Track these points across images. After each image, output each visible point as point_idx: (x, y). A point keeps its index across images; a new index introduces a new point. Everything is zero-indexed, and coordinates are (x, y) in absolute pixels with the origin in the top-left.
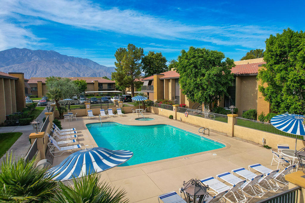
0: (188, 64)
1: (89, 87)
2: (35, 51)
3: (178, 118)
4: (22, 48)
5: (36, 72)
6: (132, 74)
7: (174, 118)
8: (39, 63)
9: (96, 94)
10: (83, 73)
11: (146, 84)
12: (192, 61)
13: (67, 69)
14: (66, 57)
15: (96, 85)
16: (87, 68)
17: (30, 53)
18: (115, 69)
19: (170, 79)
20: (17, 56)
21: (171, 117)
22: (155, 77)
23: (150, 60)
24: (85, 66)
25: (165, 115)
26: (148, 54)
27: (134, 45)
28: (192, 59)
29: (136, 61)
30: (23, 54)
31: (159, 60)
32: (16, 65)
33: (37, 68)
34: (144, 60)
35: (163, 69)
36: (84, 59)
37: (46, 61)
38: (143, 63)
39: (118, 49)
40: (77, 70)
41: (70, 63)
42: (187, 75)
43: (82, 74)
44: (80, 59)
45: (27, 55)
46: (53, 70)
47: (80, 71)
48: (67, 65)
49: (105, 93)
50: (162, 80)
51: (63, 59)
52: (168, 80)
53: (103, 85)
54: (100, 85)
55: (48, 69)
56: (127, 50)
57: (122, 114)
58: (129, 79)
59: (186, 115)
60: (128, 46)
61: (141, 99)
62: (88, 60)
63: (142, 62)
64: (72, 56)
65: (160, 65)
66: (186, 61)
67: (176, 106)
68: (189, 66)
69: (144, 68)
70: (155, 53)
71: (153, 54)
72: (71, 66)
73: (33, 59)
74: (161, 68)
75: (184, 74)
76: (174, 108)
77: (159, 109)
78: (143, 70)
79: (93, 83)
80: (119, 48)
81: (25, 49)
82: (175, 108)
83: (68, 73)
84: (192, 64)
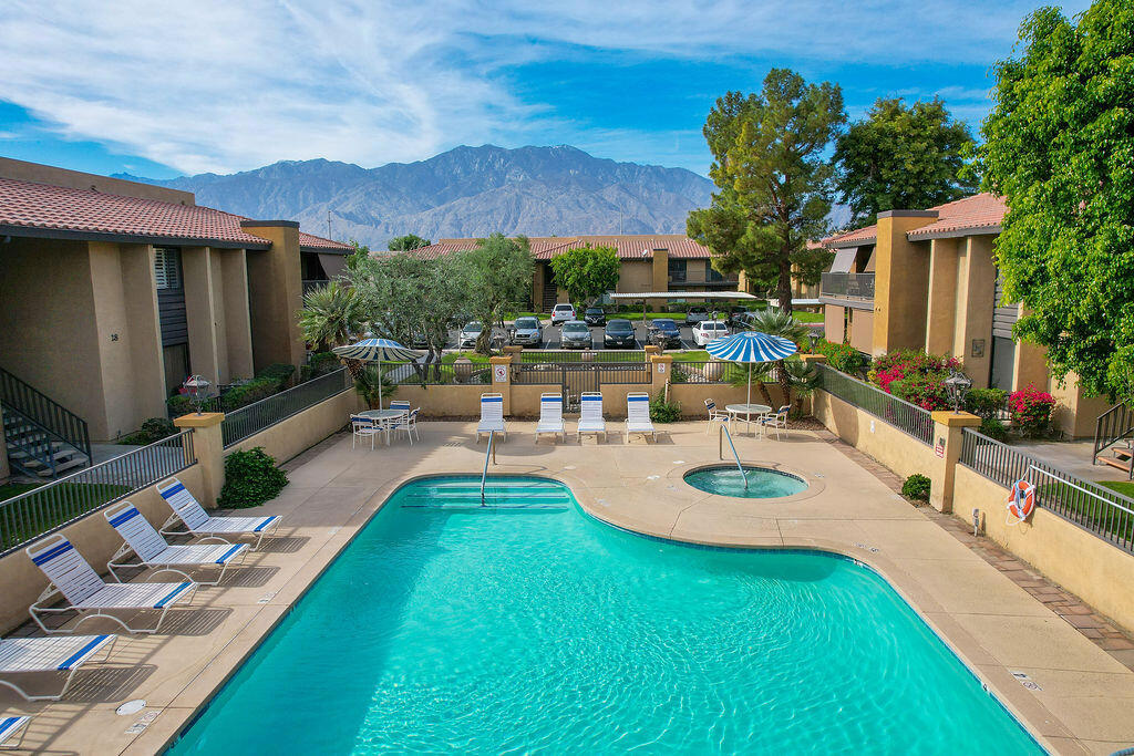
0: (1071, 109)
1: (632, 274)
2: (515, 152)
3: (964, 508)
4: (477, 144)
5: (516, 221)
6: (786, 216)
7: (937, 502)
8: (525, 190)
9: (656, 305)
10: (663, 220)
11: (844, 263)
12: (1110, 82)
13: (611, 207)
14: (608, 165)
15: (661, 270)
16: (678, 201)
17: (502, 160)
18: (714, 196)
19: (965, 238)
20: (467, 172)
21: (917, 490)
22: (884, 230)
23: (879, 140)
24: (671, 194)
25: (889, 459)
26: (872, 116)
27: (794, 72)
28: (1115, 64)
29: (808, 151)
30: (481, 164)
31: (925, 138)
32: (461, 200)
33: (519, 207)
34: (848, 148)
35: (945, 187)
36: (671, 171)
37: (546, 184)
38: (840, 158)
39: (719, 102)
40: (644, 215)
41: (623, 188)
42: (1054, 199)
43: (660, 226)
44: (656, 172)
45: (491, 166)
46: (565, 212)
47: (656, 214)
48: (611, 194)
49: (696, 301)
50: (922, 246)
51: (597, 172)
52: (955, 244)
53: (690, 268)
54: (677, 265)
55: (551, 209)
56: (766, 103)
57: (649, 426)
58: (763, 238)
59: (1023, 502)
60: (768, 80)
61: (757, 351)
62: (683, 172)
63: (835, 159)
64: (628, 161)
65: (931, 168)
66: (1058, 84)
67: (952, 424)
68: (1084, 122)
69: (847, 186)
70: (908, 105)
71: (896, 112)
72: (626, 196)
73: (510, 180)
74: (942, 183)
75: (1029, 201)
76: (941, 430)
77: (862, 416)
78: (840, 194)
79: (650, 260)
80: (724, 96)
81: (487, 148)
82: (946, 437)
83: (615, 221)
84: (1106, 106)
